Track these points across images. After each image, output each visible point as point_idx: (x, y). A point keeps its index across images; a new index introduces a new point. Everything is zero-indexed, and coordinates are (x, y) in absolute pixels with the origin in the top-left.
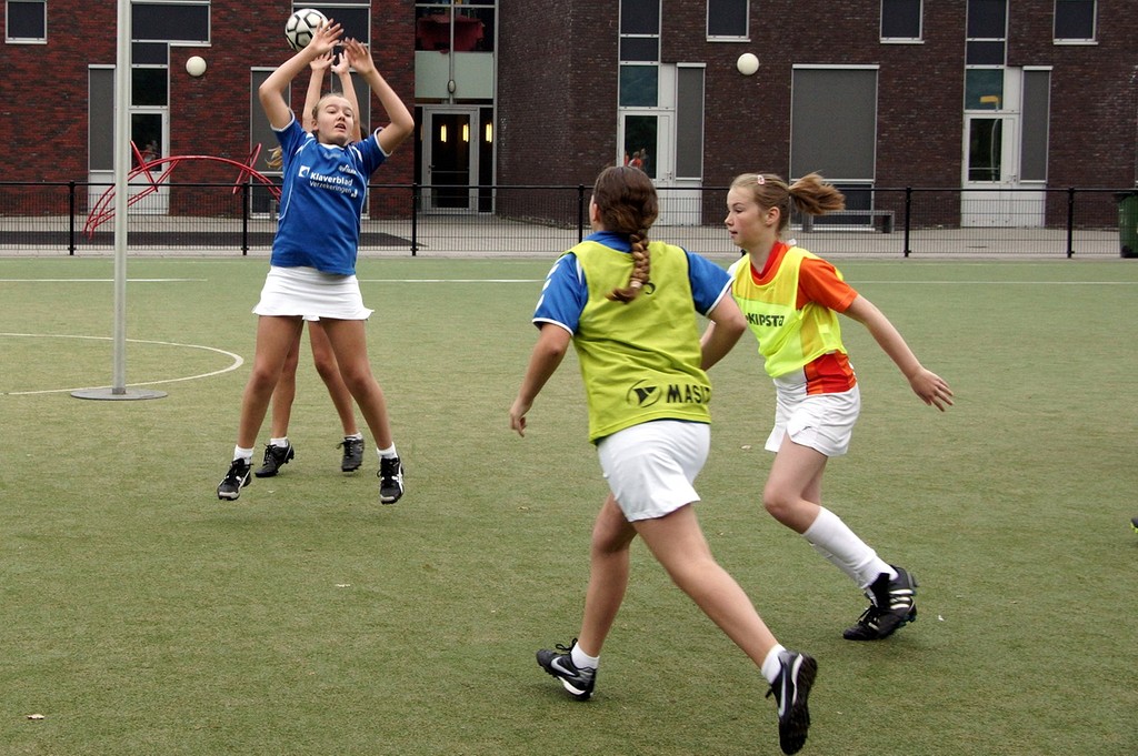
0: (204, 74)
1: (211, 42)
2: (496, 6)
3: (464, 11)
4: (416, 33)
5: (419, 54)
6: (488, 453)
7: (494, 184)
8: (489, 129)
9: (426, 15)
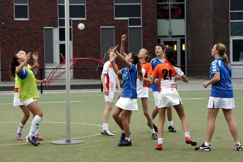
0: (84, 30)
1: (87, 18)
2: (185, 3)
3: (174, 5)
4: (157, 13)
5: (158, 20)
6: (202, 160)
7: (186, 65)
8: (184, 46)
9: (161, 7)
